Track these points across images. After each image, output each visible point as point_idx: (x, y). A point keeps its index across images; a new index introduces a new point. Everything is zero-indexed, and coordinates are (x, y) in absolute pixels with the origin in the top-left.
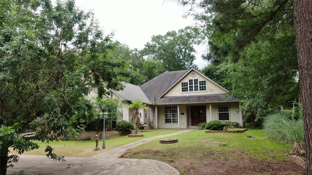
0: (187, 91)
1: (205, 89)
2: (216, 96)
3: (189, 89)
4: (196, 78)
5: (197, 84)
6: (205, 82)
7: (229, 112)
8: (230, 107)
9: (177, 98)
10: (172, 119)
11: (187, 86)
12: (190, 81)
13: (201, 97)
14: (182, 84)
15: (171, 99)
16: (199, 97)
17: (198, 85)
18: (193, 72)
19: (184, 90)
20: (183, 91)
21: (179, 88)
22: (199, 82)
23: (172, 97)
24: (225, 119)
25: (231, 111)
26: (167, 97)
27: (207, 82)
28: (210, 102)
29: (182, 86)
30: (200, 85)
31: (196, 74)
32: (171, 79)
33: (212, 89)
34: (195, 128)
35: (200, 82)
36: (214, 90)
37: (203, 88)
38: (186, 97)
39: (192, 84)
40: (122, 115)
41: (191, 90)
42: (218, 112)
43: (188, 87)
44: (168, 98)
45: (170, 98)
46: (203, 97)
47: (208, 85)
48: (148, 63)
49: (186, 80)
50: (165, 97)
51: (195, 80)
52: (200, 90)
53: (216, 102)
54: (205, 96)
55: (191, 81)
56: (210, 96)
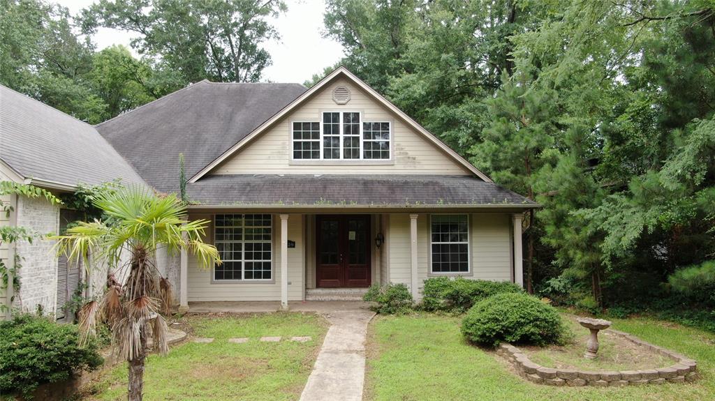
0: (316, 155)
1: (386, 155)
2: (430, 184)
3: (325, 150)
4: (351, 108)
5: (356, 130)
6: (385, 126)
7: (468, 243)
8: (471, 226)
9: (275, 184)
10: (246, 263)
11: (316, 136)
12: (327, 116)
13: (372, 182)
14: (297, 126)
15: (251, 185)
16: (367, 185)
17: (361, 135)
18: (342, 84)
19: (303, 151)
20: (297, 155)
21: (284, 144)
22: (364, 124)
23: (253, 179)
24: (455, 268)
25: (474, 239)
26: (231, 176)
27: (393, 127)
28: (418, 205)
29: (296, 136)
30: (367, 135)
31: (353, 92)
32: (230, 110)
33: (411, 154)
34: (335, 298)
35: (367, 126)
36: (418, 158)
37: (378, 152)
38: (311, 180)
39: (336, 131)
40: (16, 281)
41: (331, 153)
42: (429, 243)
43: (321, 141)
44: (236, 180)
45: (245, 180)
46: (379, 182)
47: (396, 139)
48: (113, 56)
49: (313, 114)
50: (221, 176)
51: (346, 115)
52: (367, 155)
53: (440, 204)
54: (388, 182)
55: (331, 118)
56: (406, 183)
